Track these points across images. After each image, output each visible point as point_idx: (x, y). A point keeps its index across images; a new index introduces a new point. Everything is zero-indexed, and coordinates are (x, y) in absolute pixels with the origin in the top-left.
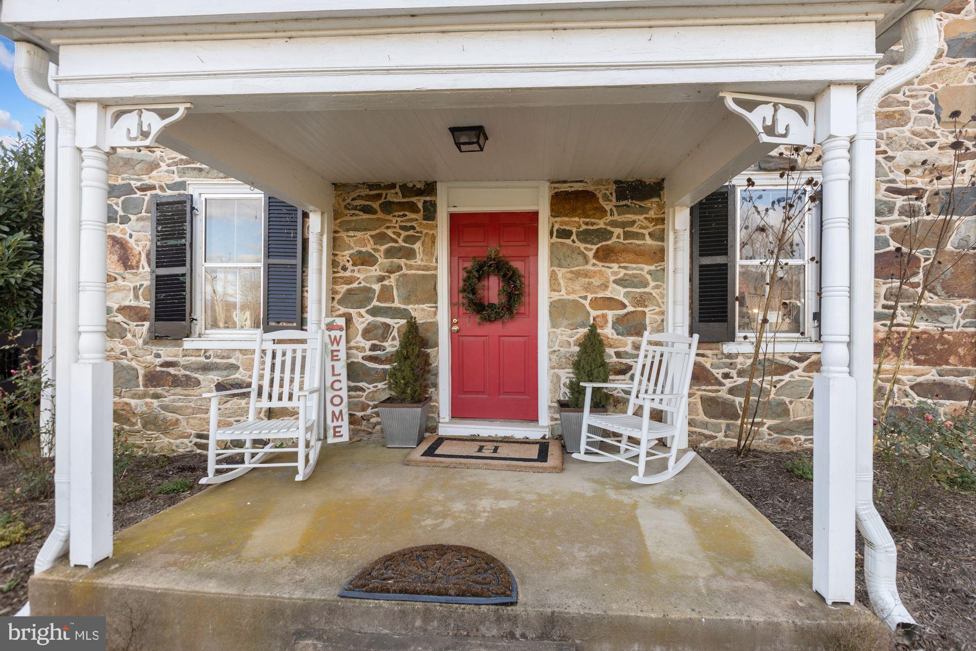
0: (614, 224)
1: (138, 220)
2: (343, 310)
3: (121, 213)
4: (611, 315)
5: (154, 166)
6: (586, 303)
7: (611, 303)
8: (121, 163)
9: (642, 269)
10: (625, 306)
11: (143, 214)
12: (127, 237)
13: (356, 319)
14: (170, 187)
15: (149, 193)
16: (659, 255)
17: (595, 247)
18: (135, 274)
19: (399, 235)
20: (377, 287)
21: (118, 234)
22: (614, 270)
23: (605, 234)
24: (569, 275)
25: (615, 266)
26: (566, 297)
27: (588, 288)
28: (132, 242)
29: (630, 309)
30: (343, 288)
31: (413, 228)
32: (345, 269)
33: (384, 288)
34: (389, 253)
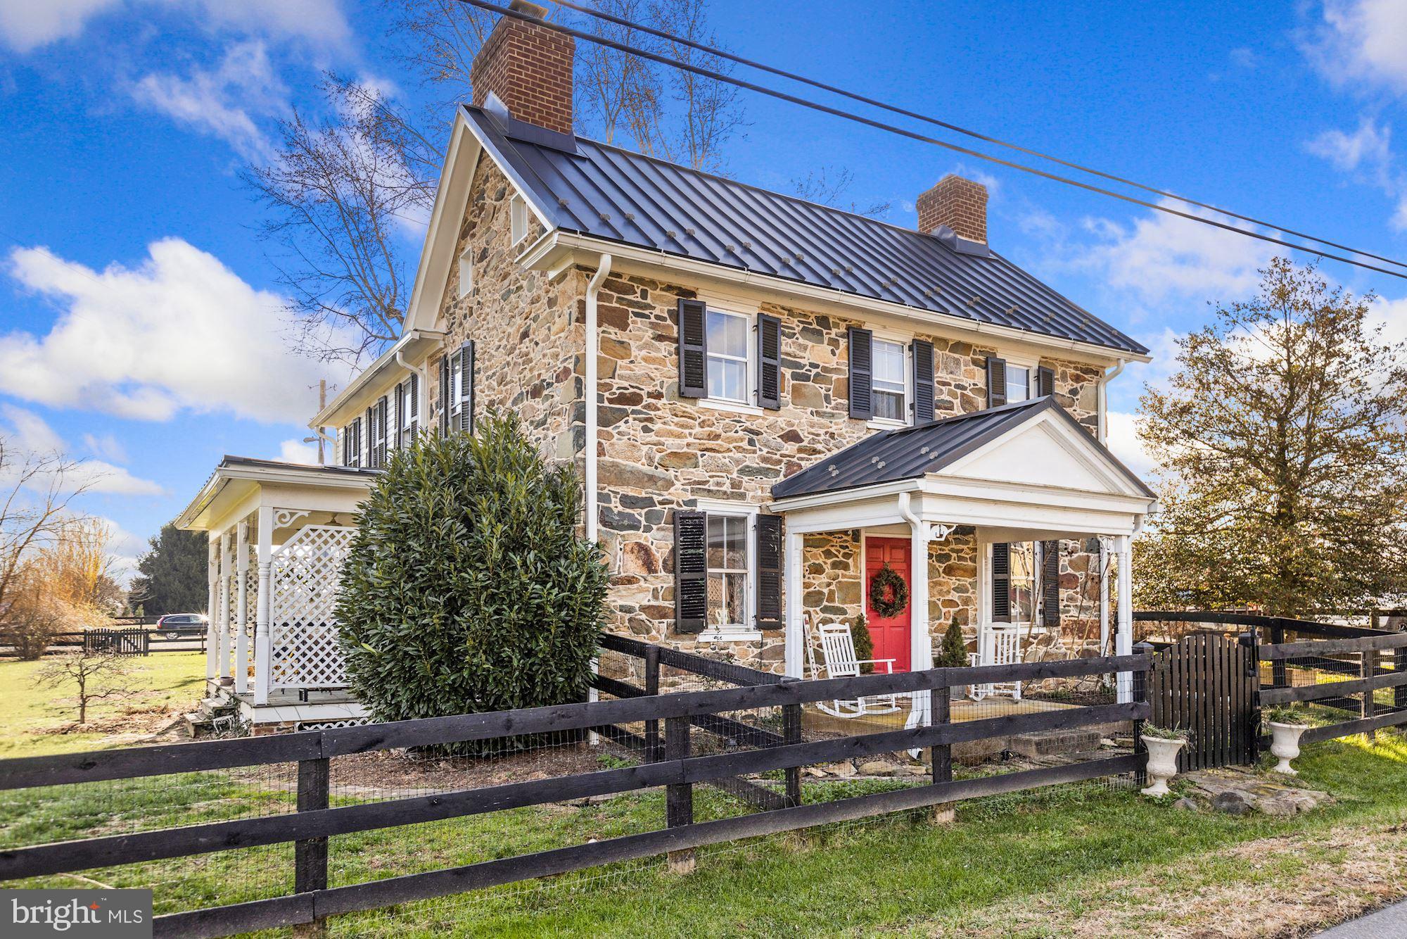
1: (658, 529)
3: (644, 523)
4: (952, 611)
5: (669, 484)
6: (940, 603)
7: (952, 603)
8: (646, 479)
9: (965, 581)
10: (958, 605)
11: (663, 525)
12: (649, 544)
13: (813, 616)
14: (686, 503)
15: (667, 506)
16: (973, 573)
17: (944, 566)
18: (657, 578)
19: (839, 552)
21: (642, 541)
22: (953, 581)
23: (948, 557)
24: (932, 584)
25: (954, 579)
27: (940, 593)
28: (653, 548)
29: (961, 607)
31: (847, 547)
33: (830, 591)
34: (835, 565)
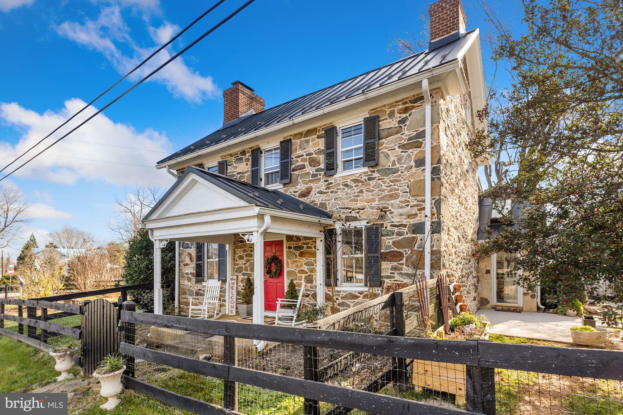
0: (304, 244)
1: (193, 248)
2: (236, 274)
3: (190, 246)
4: (303, 276)
6: (297, 271)
7: (303, 272)
9: (311, 260)
10: (307, 273)
11: (194, 246)
13: (239, 277)
16: (315, 254)
17: (299, 252)
18: (193, 263)
19: (248, 250)
20: (244, 266)
21: (189, 252)
22: (304, 260)
24: (292, 262)
25: (304, 258)
26: (291, 270)
27: (297, 266)
28: (192, 254)
29: (309, 274)
30: (236, 267)
31: (252, 247)
32: (237, 261)
33: (245, 266)
34: (247, 255)
